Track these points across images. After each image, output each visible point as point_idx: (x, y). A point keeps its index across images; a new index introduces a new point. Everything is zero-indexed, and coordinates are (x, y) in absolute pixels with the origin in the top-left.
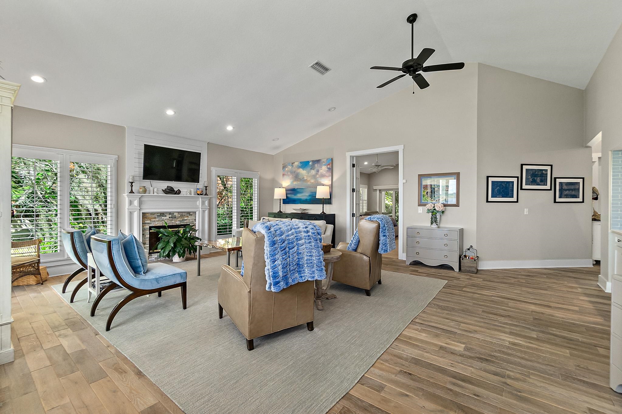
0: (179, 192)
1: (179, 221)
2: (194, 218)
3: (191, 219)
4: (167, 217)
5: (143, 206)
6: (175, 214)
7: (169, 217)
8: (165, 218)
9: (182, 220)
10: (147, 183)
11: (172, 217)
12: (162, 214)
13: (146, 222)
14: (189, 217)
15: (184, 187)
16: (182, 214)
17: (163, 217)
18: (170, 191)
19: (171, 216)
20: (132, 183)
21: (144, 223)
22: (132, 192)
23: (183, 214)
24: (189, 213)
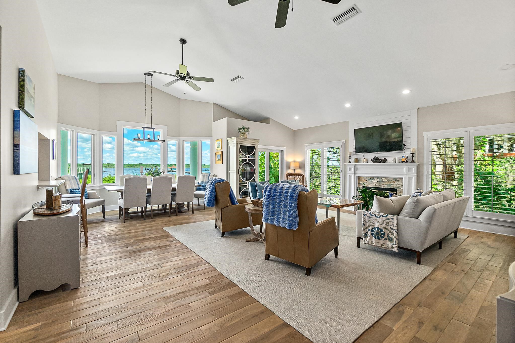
0: (385, 161)
1: (386, 185)
2: (401, 184)
3: (398, 185)
4: (376, 181)
5: (357, 172)
6: (382, 179)
7: (378, 181)
8: (374, 181)
9: (388, 184)
10: (360, 156)
11: (380, 181)
12: (372, 178)
13: (360, 183)
14: (396, 182)
15: (390, 156)
16: (388, 179)
17: (372, 181)
18: (377, 160)
19: (378, 180)
20: (350, 156)
21: (359, 184)
22: (350, 162)
23: (390, 179)
24: (396, 179)
